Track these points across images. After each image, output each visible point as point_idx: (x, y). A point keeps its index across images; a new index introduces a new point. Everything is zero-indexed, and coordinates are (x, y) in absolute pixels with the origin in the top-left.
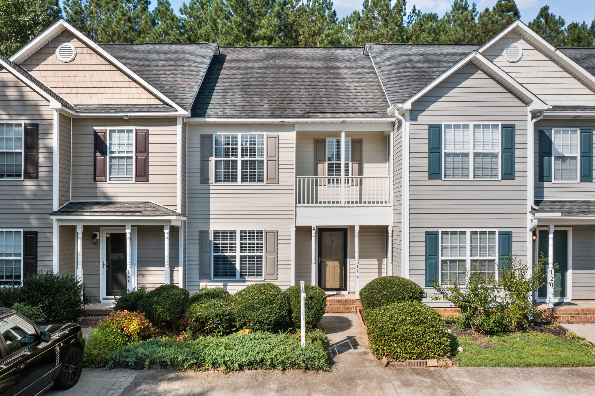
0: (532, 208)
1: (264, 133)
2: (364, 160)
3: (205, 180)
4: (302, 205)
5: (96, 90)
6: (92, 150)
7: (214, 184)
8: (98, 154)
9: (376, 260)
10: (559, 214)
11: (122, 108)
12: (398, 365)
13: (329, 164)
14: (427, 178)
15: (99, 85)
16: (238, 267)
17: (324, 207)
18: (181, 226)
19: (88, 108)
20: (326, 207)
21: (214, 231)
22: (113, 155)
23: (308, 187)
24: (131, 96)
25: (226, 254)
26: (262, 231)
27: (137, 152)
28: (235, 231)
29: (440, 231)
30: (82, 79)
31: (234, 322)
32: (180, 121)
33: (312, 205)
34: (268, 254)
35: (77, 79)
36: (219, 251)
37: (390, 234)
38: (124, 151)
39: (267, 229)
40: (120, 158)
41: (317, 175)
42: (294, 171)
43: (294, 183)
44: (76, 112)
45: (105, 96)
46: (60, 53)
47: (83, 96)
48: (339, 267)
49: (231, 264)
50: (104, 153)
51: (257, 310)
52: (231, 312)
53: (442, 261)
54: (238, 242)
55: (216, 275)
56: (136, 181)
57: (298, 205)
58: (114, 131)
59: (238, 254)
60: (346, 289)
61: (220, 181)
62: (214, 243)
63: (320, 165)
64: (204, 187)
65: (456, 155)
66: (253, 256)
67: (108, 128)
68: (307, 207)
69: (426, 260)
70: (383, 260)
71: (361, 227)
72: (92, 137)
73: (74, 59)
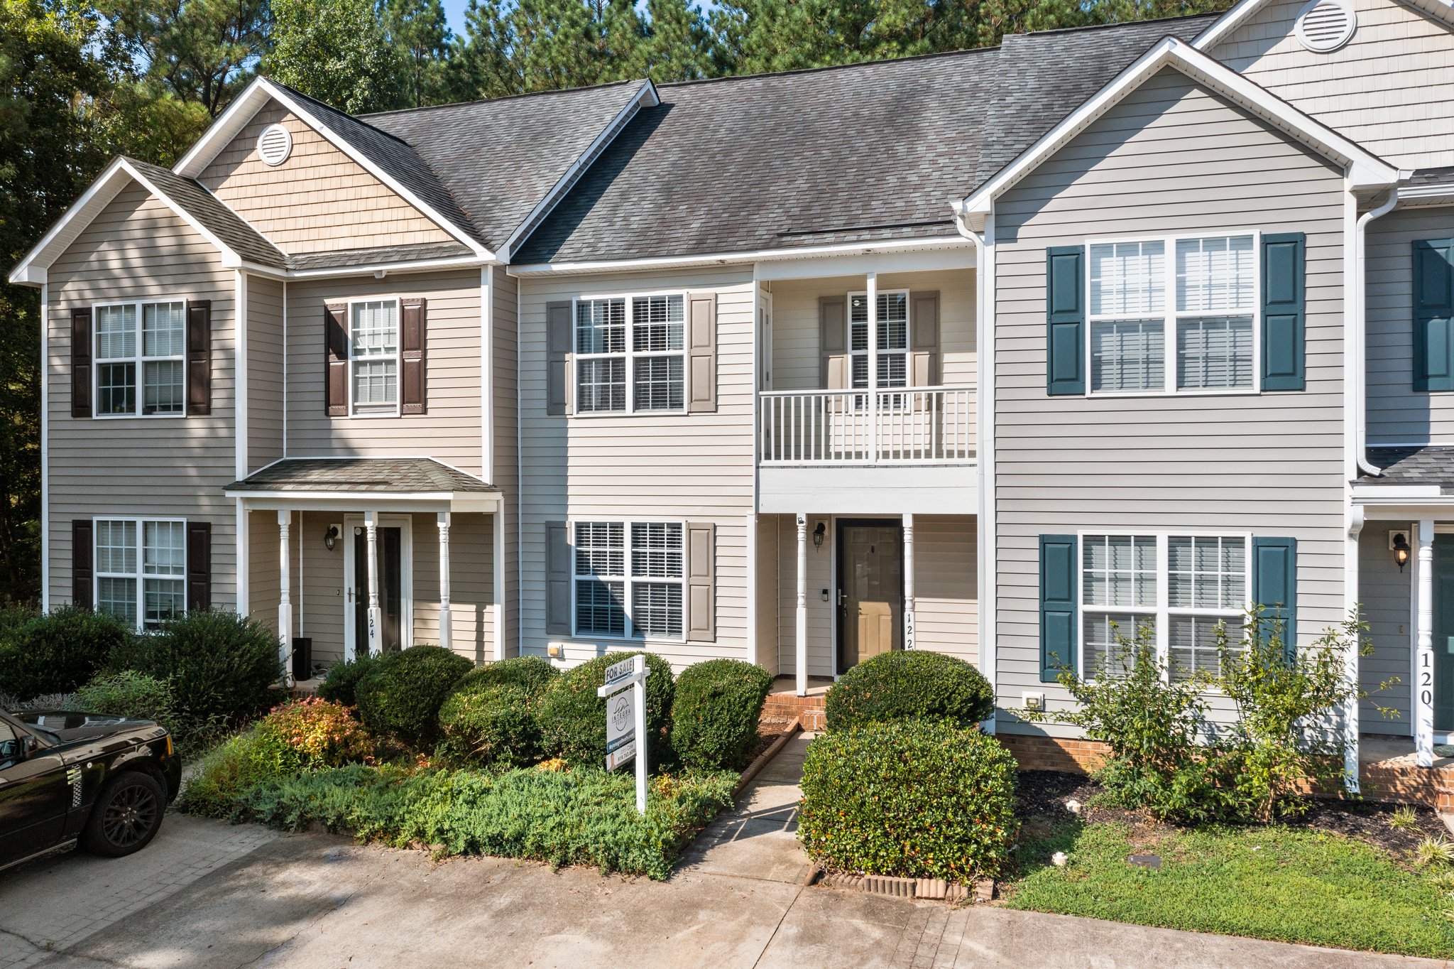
0: (1361, 473)
1: (683, 292)
3: (556, 406)
4: (773, 462)
5: (329, 221)
6: (322, 349)
7: (575, 415)
8: (333, 357)
11: (369, 256)
13: (853, 358)
14: (1043, 393)
15: (334, 208)
16: (628, 608)
17: (824, 467)
18: (498, 513)
19: (311, 261)
20: (829, 467)
21: (576, 523)
22: (360, 358)
23: (808, 417)
24: (393, 227)
25: (602, 578)
26: (681, 524)
27: (403, 349)
28: (621, 525)
29: (1080, 533)
30: (303, 198)
31: (537, 741)
32: (488, 276)
33: (797, 463)
34: (693, 580)
35: (295, 199)
36: (587, 572)
38: (379, 349)
39: (691, 520)
40: (373, 363)
41: (827, 387)
42: (752, 379)
43: (752, 410)
44: (287, 270)
45: (345, 231)
46: (265, 147)
47: (304, 235)
48: (890, 618)
50: (342, 355)
52: (530, 717)
53: (1087, 615)
54: (627, 549)
55: (583, 626)
56: (402, 414)
57: (764, 462)
58: (361, 305)
59: (628, 579)
61: (590, 409)
62: (578, 552)
63: (834, 362)
64: (554, 422)
65: (1126, 327)
66: (662, 585)
67: (351, 300)
68: (784, 467)
69: (1044, 611)
71: (916, 518)
72: (322, 320)
73: (289, 158)
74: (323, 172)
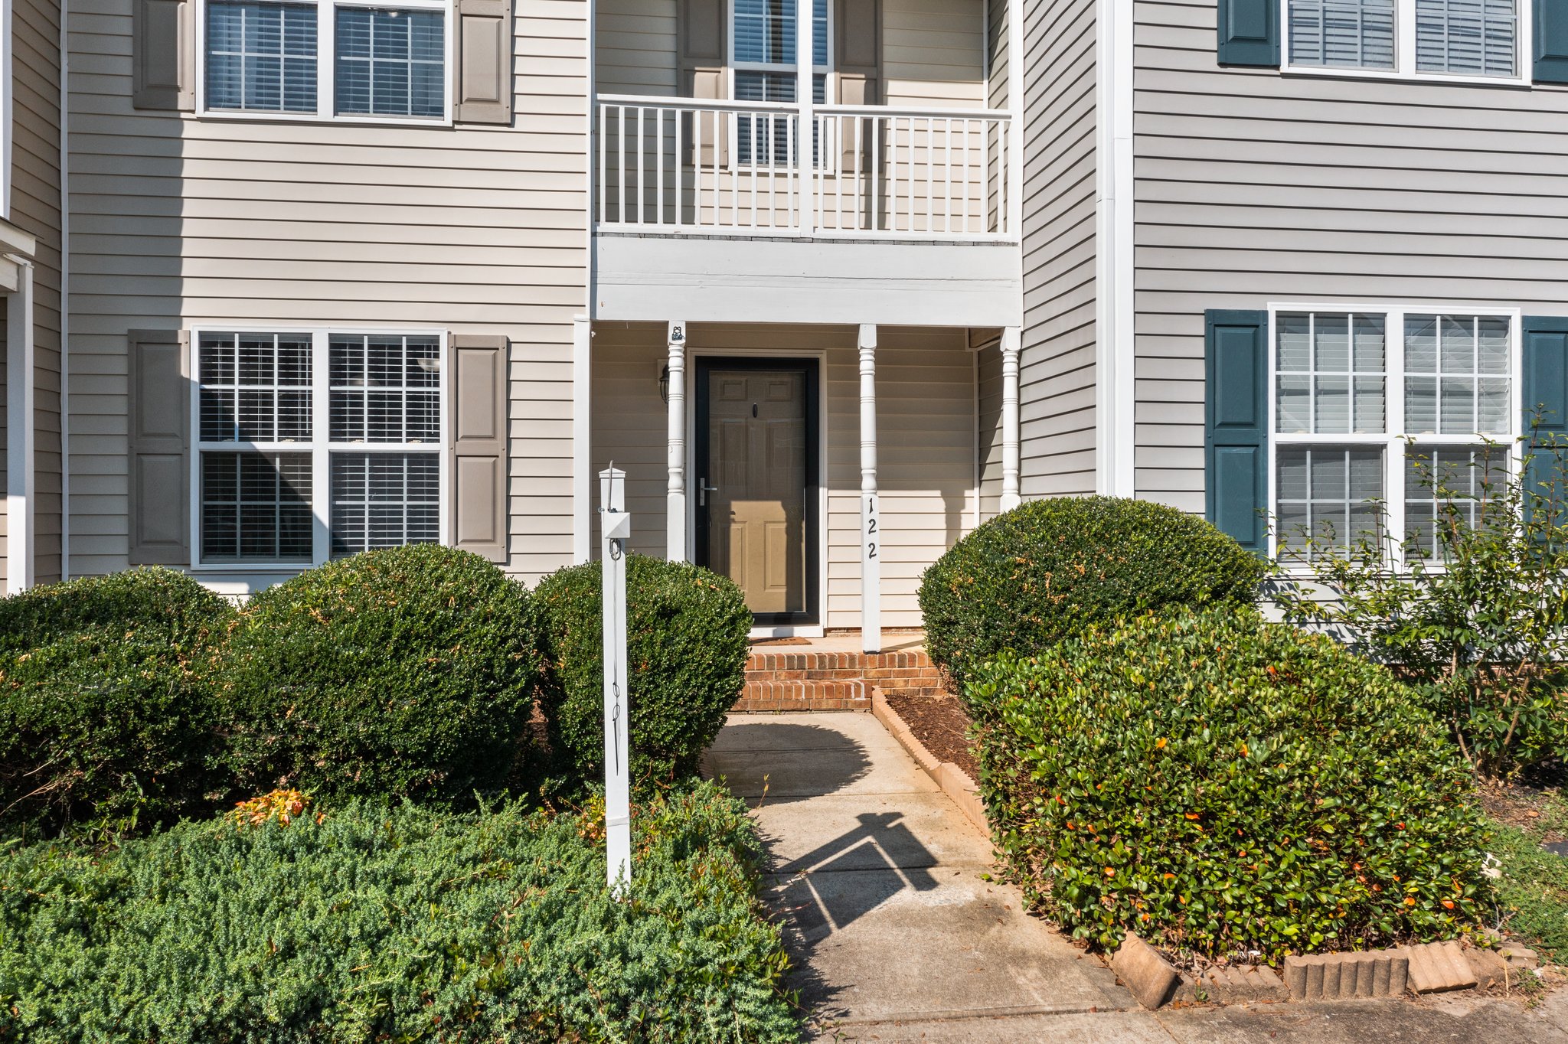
2: (887, 68)
3: (155, 91)
4: (622, 226)
7: (200, 112)
9: (938, 493)
12: (1235, 992)
13: (739, 72)
14: (1211, 62)
16: (320, 506)
17: (721, 238)
20: (730, 238)
21: (202, 334)
25: (261, 446)
26: (436, 339)
28: (306, 340)
29: (1273, 307)
31: (213, 753)
33: (669, 229)
34: (463, 447)
36: (228, 434)
37: (1009, 367)
39: (458, 330)
41: (689, 93)
42: (586, 68)
43: (586, 125)
48: (784, 526)
49: (288, 493)
53: (1281, 449)
54: (320, 388)
55: (215, 545)
57: (604, 226)
59: (321, 446)
60: (812, 618)
61: (232, 102)
62: (204, 394)
63: (703, 78)
64: (150, 124)
66: (396, 458)
68: (645, 235)
69: (1212, 446)
70: (967, 493)
71: (883, 331)
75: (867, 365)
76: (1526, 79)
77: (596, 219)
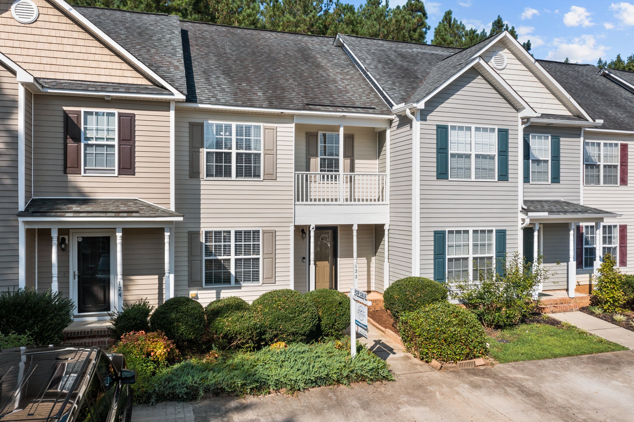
0: (523, 208)
1: (262, 124)
2: (355, 157)
3: (195, 173)
4: (300, 202)
5: (66, 62)
6: (62, 135)
7: (205, 179)
8: (69, 140)
9: (365, 258)
10: (546, 214)
11: (104, 86)
12: (450, 367)
13: (321, 159)
14: (435, 178)
15: (71, 55)
16: (233, 271)
19: (57, 83)
20: (325, 205)
21: (205, 231)
22: (89, 142)
24: (113, 72)
25: (219, 258)
26: (259, 231)
27: (120, 140)
28: (229, 232)
30: (47, 46)
31: (264, 335)
32: (173, 106)
34: (266, 256)
35: (40, 46)
36: (211, 255)
37: (386, 233)
38: (103, 138)
39: (264, 229)
40: (97, 146)
41: (309, 170)
42: (293, 166)
43: (293, 179)
44: (43, 87)
45: (78, 70)
46: (16, 11)
47: (48, 68)
48: (328, 268)
49: (225, 268)
50: (77, 139)
51: (290, 320)
52: (262, 325)
53: (448, 259)
54: (233, 243)
55: (209, 281)
56: (119, 175)
57: (297, 203)
58: (91, 113)
59: (233, 257)
61: (212, 176)
62: (206, 245)
63: (313, 160)
64: (193, 181)
65: (460, 156)
66: (250, 259)
67: (83, 110)
68: (306, 205)
69: (435, 259)
70: (372, 258)
72: (62, 119)
73: (36, 21)
74: (62, 34)
75: (355, 233)
76: (496, 180)
77: (295, 201)
